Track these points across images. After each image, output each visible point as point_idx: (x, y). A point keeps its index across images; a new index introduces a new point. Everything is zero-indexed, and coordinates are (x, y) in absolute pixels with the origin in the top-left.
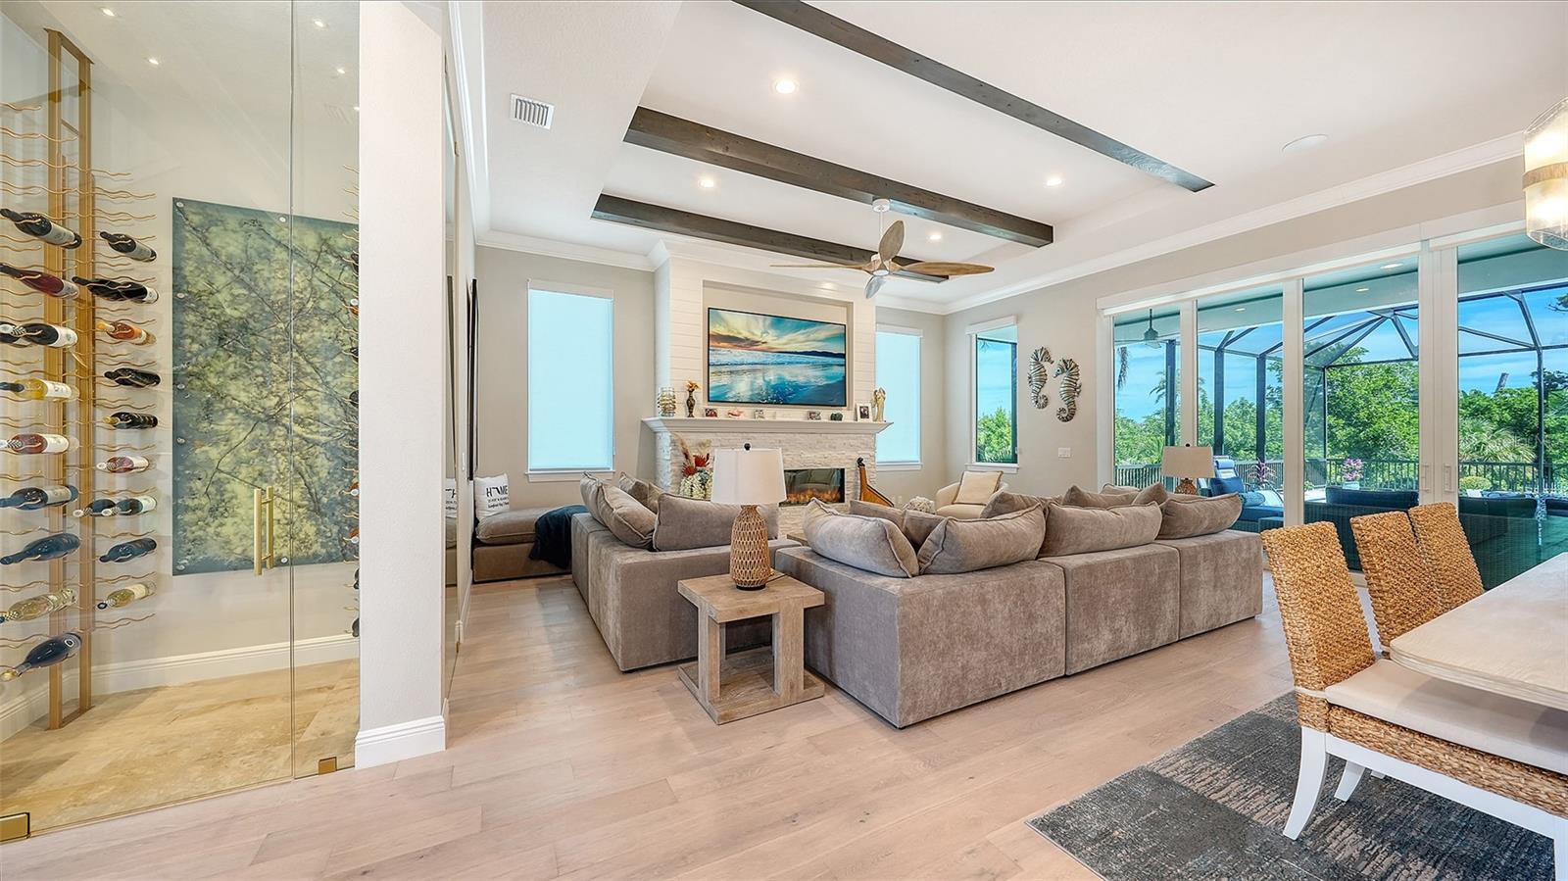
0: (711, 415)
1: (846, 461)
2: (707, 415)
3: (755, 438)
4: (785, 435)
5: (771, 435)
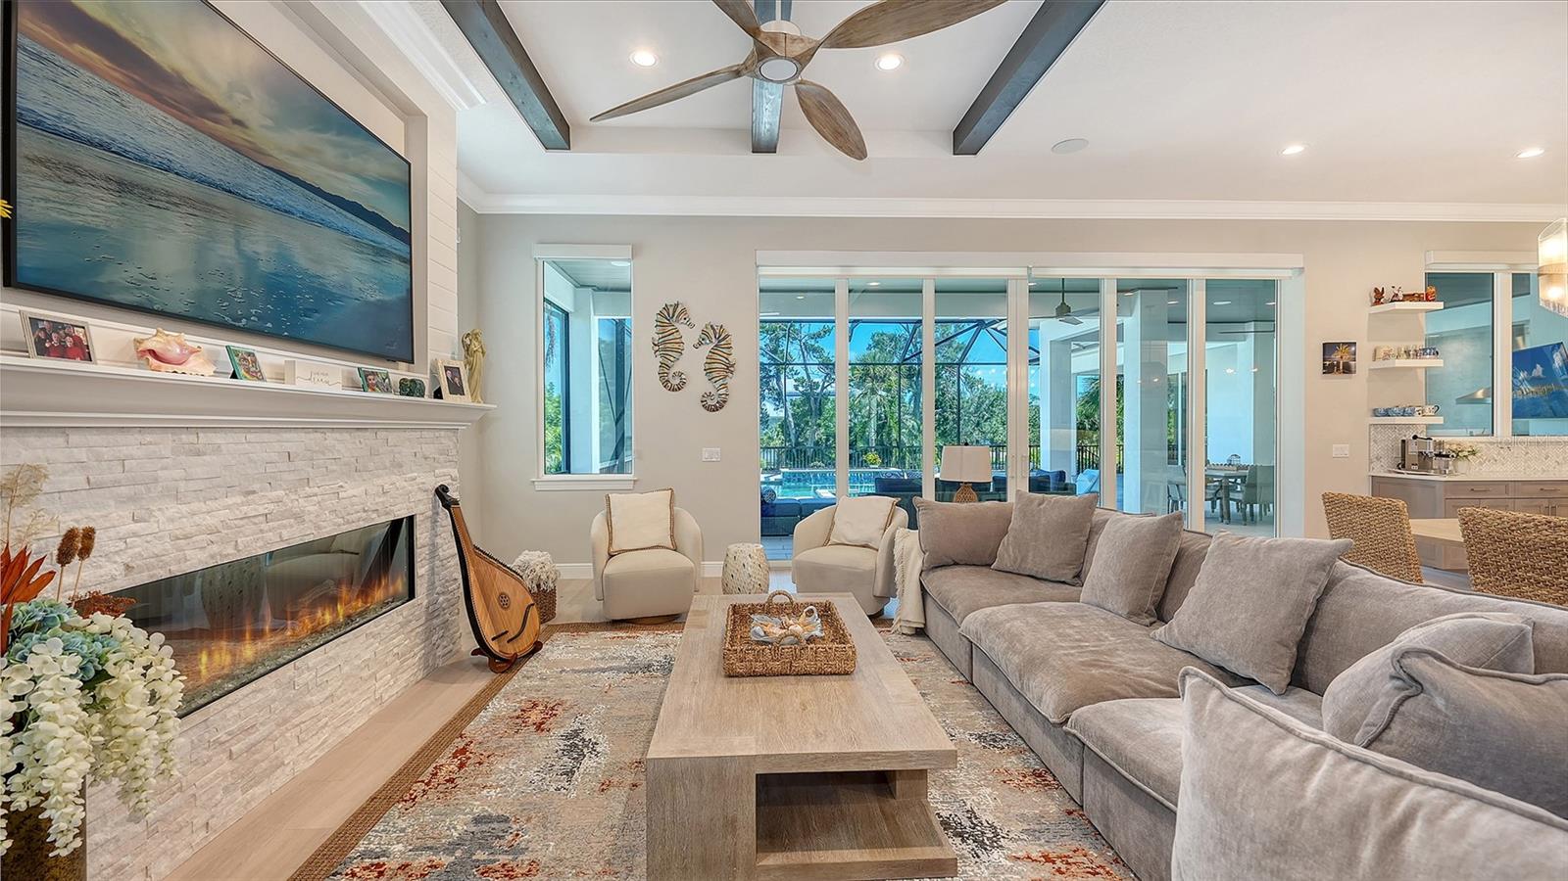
0: (62, 352)
1: (419, 496)
2: (42, 351)
3: (218, 449)
4: (302, 435)
5: (265, 436)
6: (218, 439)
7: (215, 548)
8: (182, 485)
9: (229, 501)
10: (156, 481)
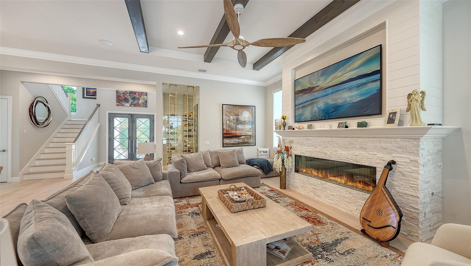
1: (378, 161)
4: (327, 138)
5: (319, 138)
6: (311, 138)
7: (310, 154)
8: (306, 144)
9: (312, 148)
10: (303, 143)
